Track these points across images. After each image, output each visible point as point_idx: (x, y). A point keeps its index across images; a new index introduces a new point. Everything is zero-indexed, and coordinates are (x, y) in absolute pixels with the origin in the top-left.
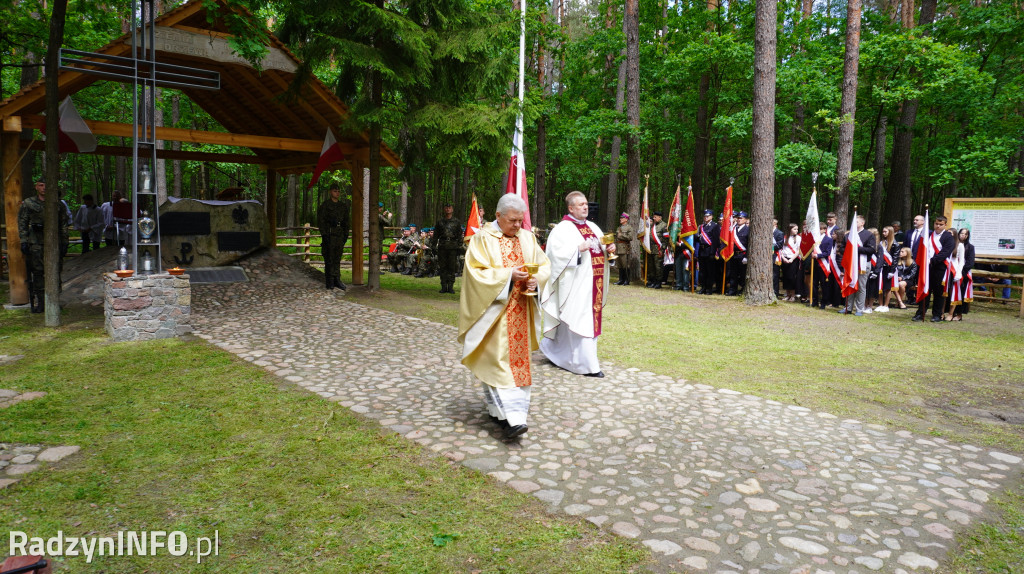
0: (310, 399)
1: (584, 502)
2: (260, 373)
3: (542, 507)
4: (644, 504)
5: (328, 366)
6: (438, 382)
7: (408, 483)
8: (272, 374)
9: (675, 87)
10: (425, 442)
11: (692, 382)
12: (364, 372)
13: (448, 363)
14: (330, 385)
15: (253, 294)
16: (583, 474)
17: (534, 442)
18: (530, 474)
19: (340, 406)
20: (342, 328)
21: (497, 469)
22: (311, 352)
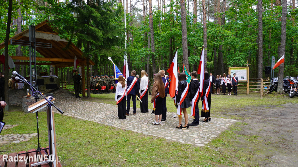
0: (86, 121)
1: (152, 133)
2: (70, 117)
3: (144, 135)
4: (164, 133)
5: (86, 115)
6: (114, 116)
7: (115, 134)
8: (73, 117)
9: (163, 41)
10: (116, 127)
11: (172, 112)
12: (96, 116)
13: (115, 112)
14: (89, 118)
15: (57, 100)
16: (151, 129)
17: (139, 125)
18: (141, 130)
19: (94, 122)
20: (85, 107)
21: (133, 130)
22: (80, 112)
